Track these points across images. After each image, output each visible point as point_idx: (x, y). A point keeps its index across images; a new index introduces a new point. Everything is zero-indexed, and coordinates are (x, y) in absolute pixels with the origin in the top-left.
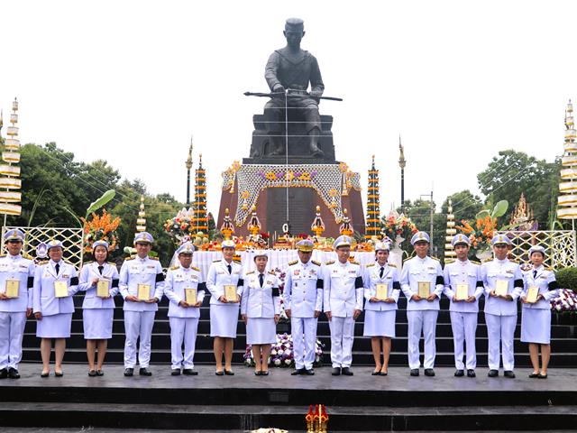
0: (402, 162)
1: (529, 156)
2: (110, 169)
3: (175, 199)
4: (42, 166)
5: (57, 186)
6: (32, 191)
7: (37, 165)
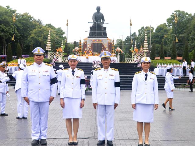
0: (131, 24)
1: (185, 12)
2: (30, 16)
3: (53, 26)
4: (6, 15)
5: (11, 23)
6: (3, 25)
7: (4, 15)
